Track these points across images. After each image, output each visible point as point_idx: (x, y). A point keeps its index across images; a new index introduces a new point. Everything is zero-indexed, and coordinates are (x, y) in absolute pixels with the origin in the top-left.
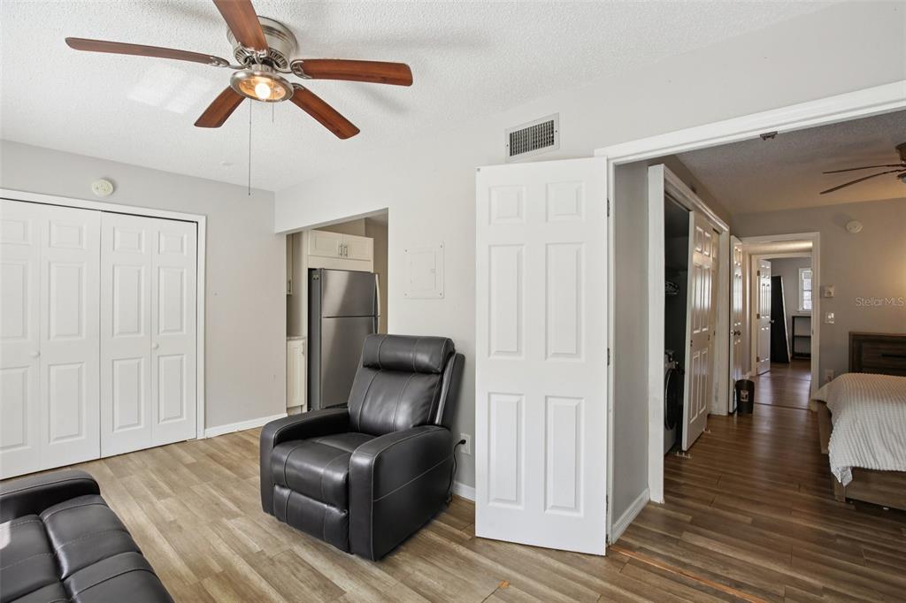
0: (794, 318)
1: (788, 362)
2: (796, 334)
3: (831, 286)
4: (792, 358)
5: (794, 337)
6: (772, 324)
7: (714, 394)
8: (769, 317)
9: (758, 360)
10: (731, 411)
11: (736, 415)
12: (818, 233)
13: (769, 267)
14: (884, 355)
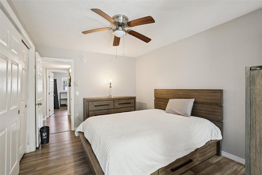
0: (60, 93)
1: (59, 108)
2: (61, 98)
3: (78, 81)
4: (60, 106)
5: (60, 99)
6: (54, 96)
7: (27, 141)
8: (53, 94)
9: (49, 110)
10: (38, 146)
11: (40, 148)
12: (73, 60)
13: (53, 75)
14: (95, 106)
